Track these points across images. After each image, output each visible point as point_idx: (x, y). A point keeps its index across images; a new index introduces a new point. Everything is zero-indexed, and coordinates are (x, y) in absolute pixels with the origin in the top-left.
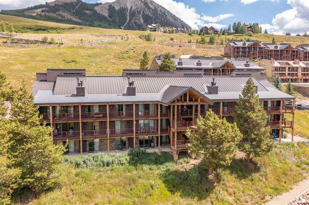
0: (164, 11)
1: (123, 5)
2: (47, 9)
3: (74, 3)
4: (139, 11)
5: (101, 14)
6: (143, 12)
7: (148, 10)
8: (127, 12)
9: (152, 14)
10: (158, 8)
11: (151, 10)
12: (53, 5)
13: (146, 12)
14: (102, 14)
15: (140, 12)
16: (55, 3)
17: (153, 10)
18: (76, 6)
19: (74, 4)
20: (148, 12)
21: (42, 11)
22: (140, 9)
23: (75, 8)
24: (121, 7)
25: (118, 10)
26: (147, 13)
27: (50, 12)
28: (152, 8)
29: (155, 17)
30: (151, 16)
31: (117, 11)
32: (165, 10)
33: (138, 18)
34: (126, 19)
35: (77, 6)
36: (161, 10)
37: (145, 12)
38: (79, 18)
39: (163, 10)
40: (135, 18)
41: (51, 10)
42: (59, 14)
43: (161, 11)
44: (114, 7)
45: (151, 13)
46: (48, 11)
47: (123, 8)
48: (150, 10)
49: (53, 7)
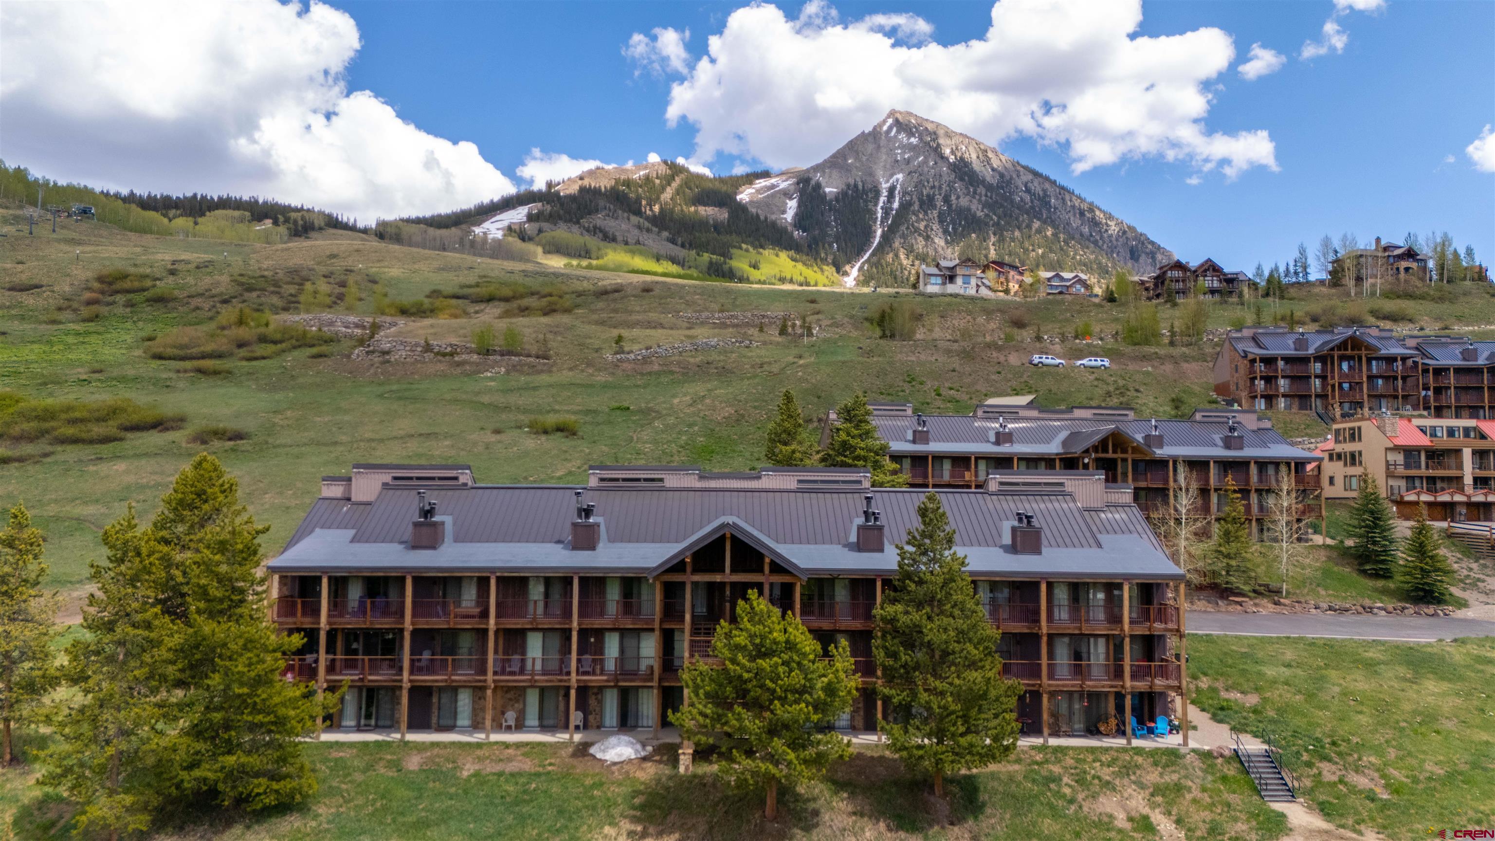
0: (1044, 191)
1: (856, 176)
2: (548, 208)
3: (657, 178)
4: (928, 196)
5: (762, 218)
6: (946, 200)
7: (967, 188)
8: (876, 205)
9: (984, 207)
10: (1014, 176)
11: (981, 190)
12: (574, 189)
13: (958, 198)
14: (766, 218)
15: (931, 199)
16: (580, 182)
17: (989, 187)
18: (663, 189)
19: (657, 181)
20: (968, 198)
21: (531, 218)
22: (933, 187)
23: (658, 198)
24: (848, 186)
25: (837, 199)
26: (964, 202)
27: (561, 219)
28: (988, 179)
29: (999, 218)
30: (980, 214)
31: (831, 201)
32: (1047, 186)
33: (922, 226)
34: (868, 234)
35: (668, 189)
36: (1030, 185)
37: (953, 198)
38: (673, 241)
39: (1036, 187)
40: (908, 228)
41: (561, 212)
42: (595, 227)
43: (1028, 191)
44: (818, 186)
45: (980, 201)
46: (551, 215)
47: (856, 186)
48: (975, 192)
49: (572, 198)
